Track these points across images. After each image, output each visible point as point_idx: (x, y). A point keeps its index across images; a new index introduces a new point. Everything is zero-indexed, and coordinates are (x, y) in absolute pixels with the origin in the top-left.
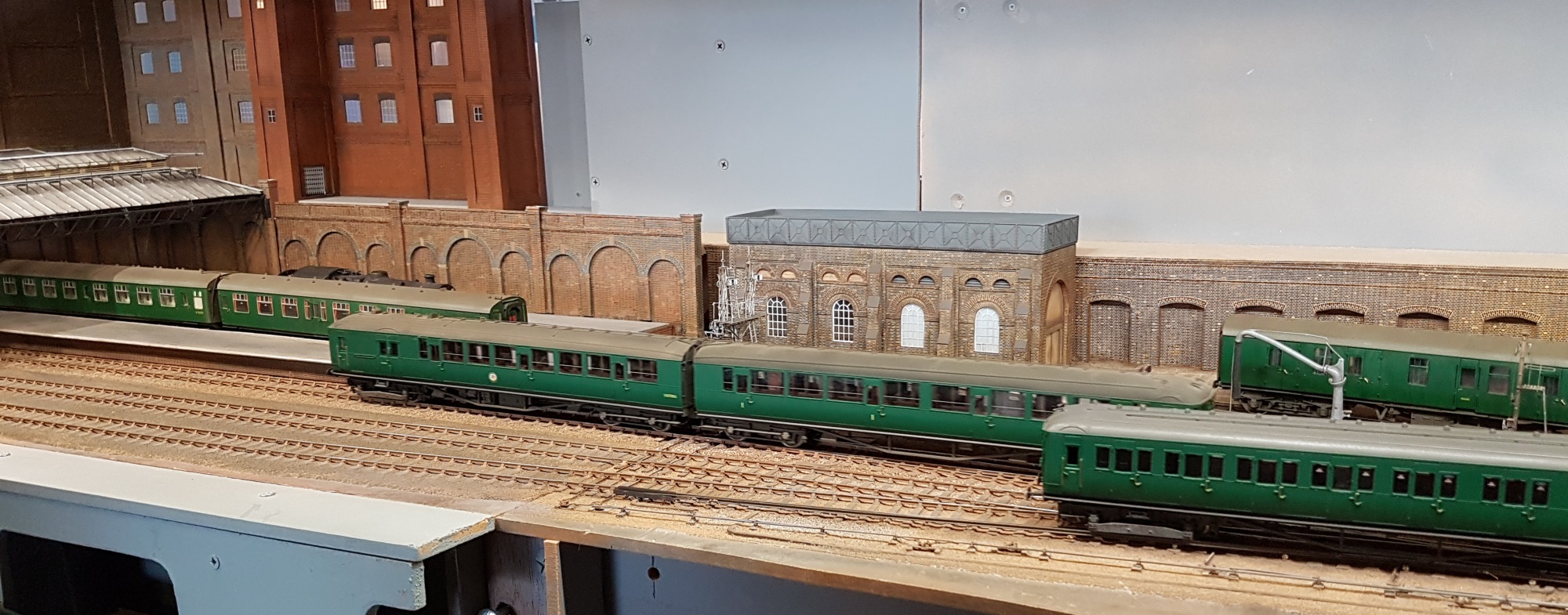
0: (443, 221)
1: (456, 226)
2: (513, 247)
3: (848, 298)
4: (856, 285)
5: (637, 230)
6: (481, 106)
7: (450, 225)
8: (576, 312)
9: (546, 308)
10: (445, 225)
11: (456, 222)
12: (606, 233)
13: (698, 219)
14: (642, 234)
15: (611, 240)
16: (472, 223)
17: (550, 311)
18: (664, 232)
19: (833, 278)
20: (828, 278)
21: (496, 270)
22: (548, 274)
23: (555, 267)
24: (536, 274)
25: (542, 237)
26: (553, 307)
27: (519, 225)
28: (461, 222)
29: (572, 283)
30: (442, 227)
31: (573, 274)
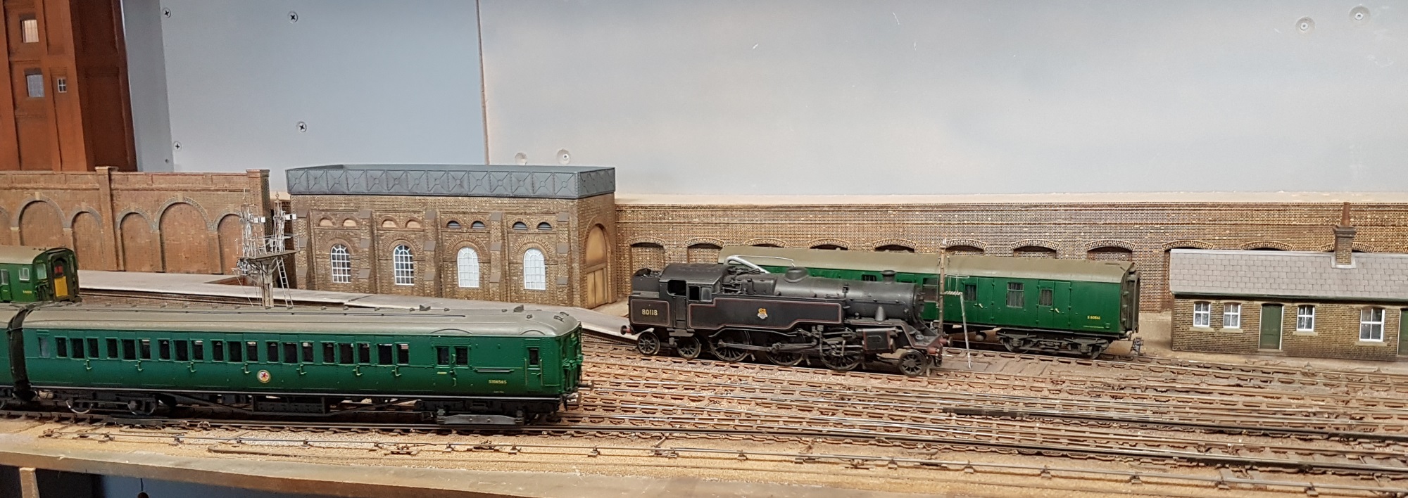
0: (14, 185)
1: (27, 189)
2: (84, 207)
3: (408, 243)
4: (414, 231)
5: (205, 186)
6: (64, 78)
7: (21, 188)
8: (147, 268)
9: (118, 265)
10: (16, 188)
11: (27, 185)
12: (174, 190)
13: (265, 175)
14: (209, 190)
15: (179, 197)
16: (42, 185)
17: (122, 268)
18: (232, 188)
19: (393, 225)
20: (387, 225)
21: (68, 230)
22: (119, 232)
23: (126, 225)
24: (106, 233)
25: (112, 196)
26: (125, 264)
27: (90, 186)
28: (35, 186)
29: (143, 240)
30: (14, 191)
31: (145, 232)
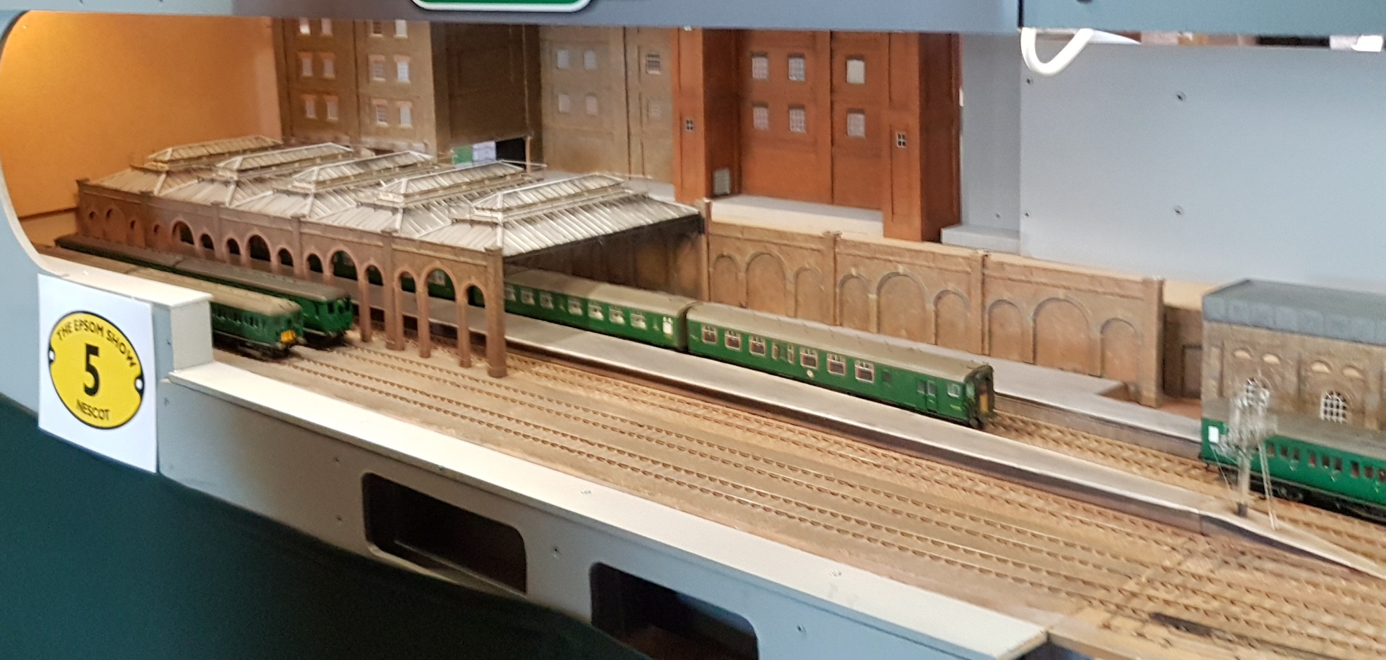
0: (878, 256)
1: (890, 261)
2: (951, 286)
3: (1340, 390)
4: (1351, 379)
5: (1092, 288)
6: (904, 133)
7: (885, 260)
8: (1016, 357)
9: (983, 348)
10: (877, 259)
11: (891, 258)
12: (1054, 286)
13: (1161, 283)
14: (1097, 293)
15: (1061, 294)
16: (907, 260)
17: (987, 352)
18: (1122, 293)
19: (1325, 369)
20: (1318, 367)
21: (930, 307)
22: (986, 316)
23: (996, 311)
24: (974, 317)
25: (983, 283)
26: (990, 349)
27: (960, 268)
28: (898, 259)
29: (1014, 329)
30: (876, 261)
31: (1017, 322)
